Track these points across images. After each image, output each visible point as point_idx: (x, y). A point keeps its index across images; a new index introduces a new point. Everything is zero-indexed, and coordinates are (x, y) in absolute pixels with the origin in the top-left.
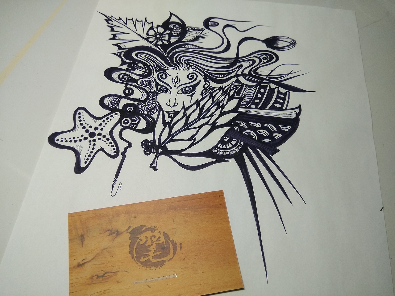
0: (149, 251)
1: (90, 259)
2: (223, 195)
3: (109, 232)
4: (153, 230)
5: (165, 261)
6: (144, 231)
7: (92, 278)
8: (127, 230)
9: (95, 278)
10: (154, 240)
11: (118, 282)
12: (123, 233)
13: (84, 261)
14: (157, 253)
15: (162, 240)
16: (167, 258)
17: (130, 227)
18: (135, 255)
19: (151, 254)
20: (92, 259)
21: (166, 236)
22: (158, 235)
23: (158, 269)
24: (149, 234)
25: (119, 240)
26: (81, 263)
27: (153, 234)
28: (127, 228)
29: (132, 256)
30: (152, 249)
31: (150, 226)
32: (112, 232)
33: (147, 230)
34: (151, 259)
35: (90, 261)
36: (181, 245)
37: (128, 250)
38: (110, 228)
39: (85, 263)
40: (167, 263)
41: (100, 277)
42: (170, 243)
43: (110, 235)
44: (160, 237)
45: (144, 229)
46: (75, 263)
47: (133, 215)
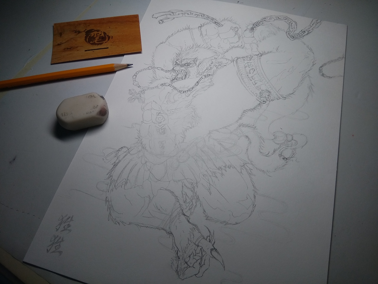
2: (138, 17)
4: (98, 31)
6: (93, 31)
7: (65, 49)
8: (84, 31)
9: (66, 49)
10: (98, 35)
11: (78, 50)
12: (82, 32)
13: (61, 43)
14: (99, 40)
15: (103, 35)
16: (104, 42)
17: (85, 30)
19: (96, 40)
20: (66, 42)
21: (105, 33)
24: (96, 33)
25: (80, 35)
27: (98, 33)
29: (86, 41)
30: (97, 38)
31: (97, 29)
33: (94, 31)
34: (96, 42)
35: (64, 43)
37: (84, 39)
38: (76, 30)
40: (104, 44)
41: (69, 49)
42: (107, 37)
43: (75, 33)
44: (101, 34)
46: (56, 44)
47: (88, 25)
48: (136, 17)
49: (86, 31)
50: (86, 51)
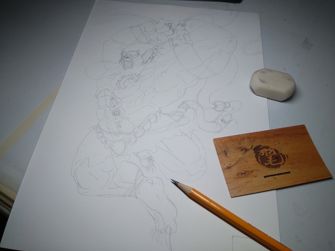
0: (269, 159)
1: (234, 164)
2: (305, 127)
3: (240, 149)
4: (267, 148)
5: (280, 165)
7: (238, 174)
8: (251, 148)
9: (240, 174)
11: (255, 176)
12: (249, 149)
13: (230, 165)
14: (274, 161)
15: (275, 153)
16: (281, 163)
17: (252, 146)
18: (260, 162)
19: (270, 161)
20: (235, 164)
21: (275, 150)
22: (271, 151)
23: (277, 169)
24: (266, 150)
25: (247, 153)
26: (229, 166)
27: (268, 150)
28: (251, 147)
29: (259, 162)
30: (270, 158)
31: (265, 145)
32: (243, 149)
33: (263, 148)
34: (271, 164)
35: (234, 165)
36: (287, 156)
37: (255, 159)
38: (241, 147)
39: (231, 166)
40: (282, 166)
41: (243, 174)
42: (280, 155)
43: (241, 150)
44: (273, 152)
45: (261, 147)
46: (225, 166)
47: (253, 139)
48: (303, 128)
49: (253, 148)
50: (265, 177)
